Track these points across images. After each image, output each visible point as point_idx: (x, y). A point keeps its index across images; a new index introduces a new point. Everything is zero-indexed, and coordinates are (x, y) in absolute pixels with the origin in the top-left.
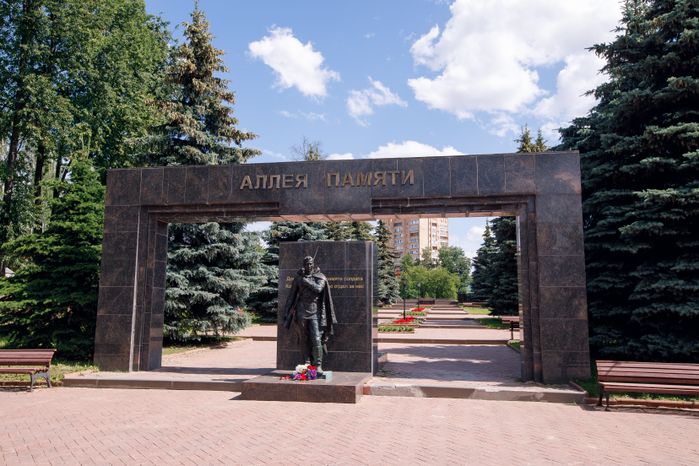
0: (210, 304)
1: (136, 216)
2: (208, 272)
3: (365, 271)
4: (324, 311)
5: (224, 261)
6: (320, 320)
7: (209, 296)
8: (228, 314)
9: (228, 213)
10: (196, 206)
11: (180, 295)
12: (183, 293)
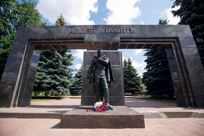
0: (58, 86)
1: (26, 43)
2: (57, 76)
3: (120, 62)
4: (109, 74)
5: (62, 74)
6: (107, 78)
7: (57, 83)
8: (62, 89)
9: (64, 43)
10: (51, 39)
11: (47, 82)
12: (49, 82)
